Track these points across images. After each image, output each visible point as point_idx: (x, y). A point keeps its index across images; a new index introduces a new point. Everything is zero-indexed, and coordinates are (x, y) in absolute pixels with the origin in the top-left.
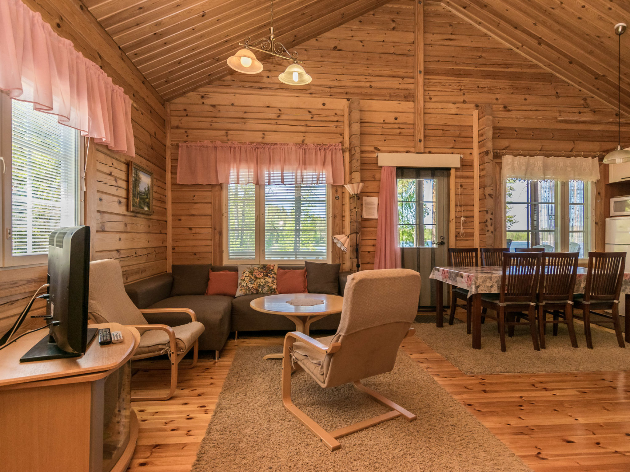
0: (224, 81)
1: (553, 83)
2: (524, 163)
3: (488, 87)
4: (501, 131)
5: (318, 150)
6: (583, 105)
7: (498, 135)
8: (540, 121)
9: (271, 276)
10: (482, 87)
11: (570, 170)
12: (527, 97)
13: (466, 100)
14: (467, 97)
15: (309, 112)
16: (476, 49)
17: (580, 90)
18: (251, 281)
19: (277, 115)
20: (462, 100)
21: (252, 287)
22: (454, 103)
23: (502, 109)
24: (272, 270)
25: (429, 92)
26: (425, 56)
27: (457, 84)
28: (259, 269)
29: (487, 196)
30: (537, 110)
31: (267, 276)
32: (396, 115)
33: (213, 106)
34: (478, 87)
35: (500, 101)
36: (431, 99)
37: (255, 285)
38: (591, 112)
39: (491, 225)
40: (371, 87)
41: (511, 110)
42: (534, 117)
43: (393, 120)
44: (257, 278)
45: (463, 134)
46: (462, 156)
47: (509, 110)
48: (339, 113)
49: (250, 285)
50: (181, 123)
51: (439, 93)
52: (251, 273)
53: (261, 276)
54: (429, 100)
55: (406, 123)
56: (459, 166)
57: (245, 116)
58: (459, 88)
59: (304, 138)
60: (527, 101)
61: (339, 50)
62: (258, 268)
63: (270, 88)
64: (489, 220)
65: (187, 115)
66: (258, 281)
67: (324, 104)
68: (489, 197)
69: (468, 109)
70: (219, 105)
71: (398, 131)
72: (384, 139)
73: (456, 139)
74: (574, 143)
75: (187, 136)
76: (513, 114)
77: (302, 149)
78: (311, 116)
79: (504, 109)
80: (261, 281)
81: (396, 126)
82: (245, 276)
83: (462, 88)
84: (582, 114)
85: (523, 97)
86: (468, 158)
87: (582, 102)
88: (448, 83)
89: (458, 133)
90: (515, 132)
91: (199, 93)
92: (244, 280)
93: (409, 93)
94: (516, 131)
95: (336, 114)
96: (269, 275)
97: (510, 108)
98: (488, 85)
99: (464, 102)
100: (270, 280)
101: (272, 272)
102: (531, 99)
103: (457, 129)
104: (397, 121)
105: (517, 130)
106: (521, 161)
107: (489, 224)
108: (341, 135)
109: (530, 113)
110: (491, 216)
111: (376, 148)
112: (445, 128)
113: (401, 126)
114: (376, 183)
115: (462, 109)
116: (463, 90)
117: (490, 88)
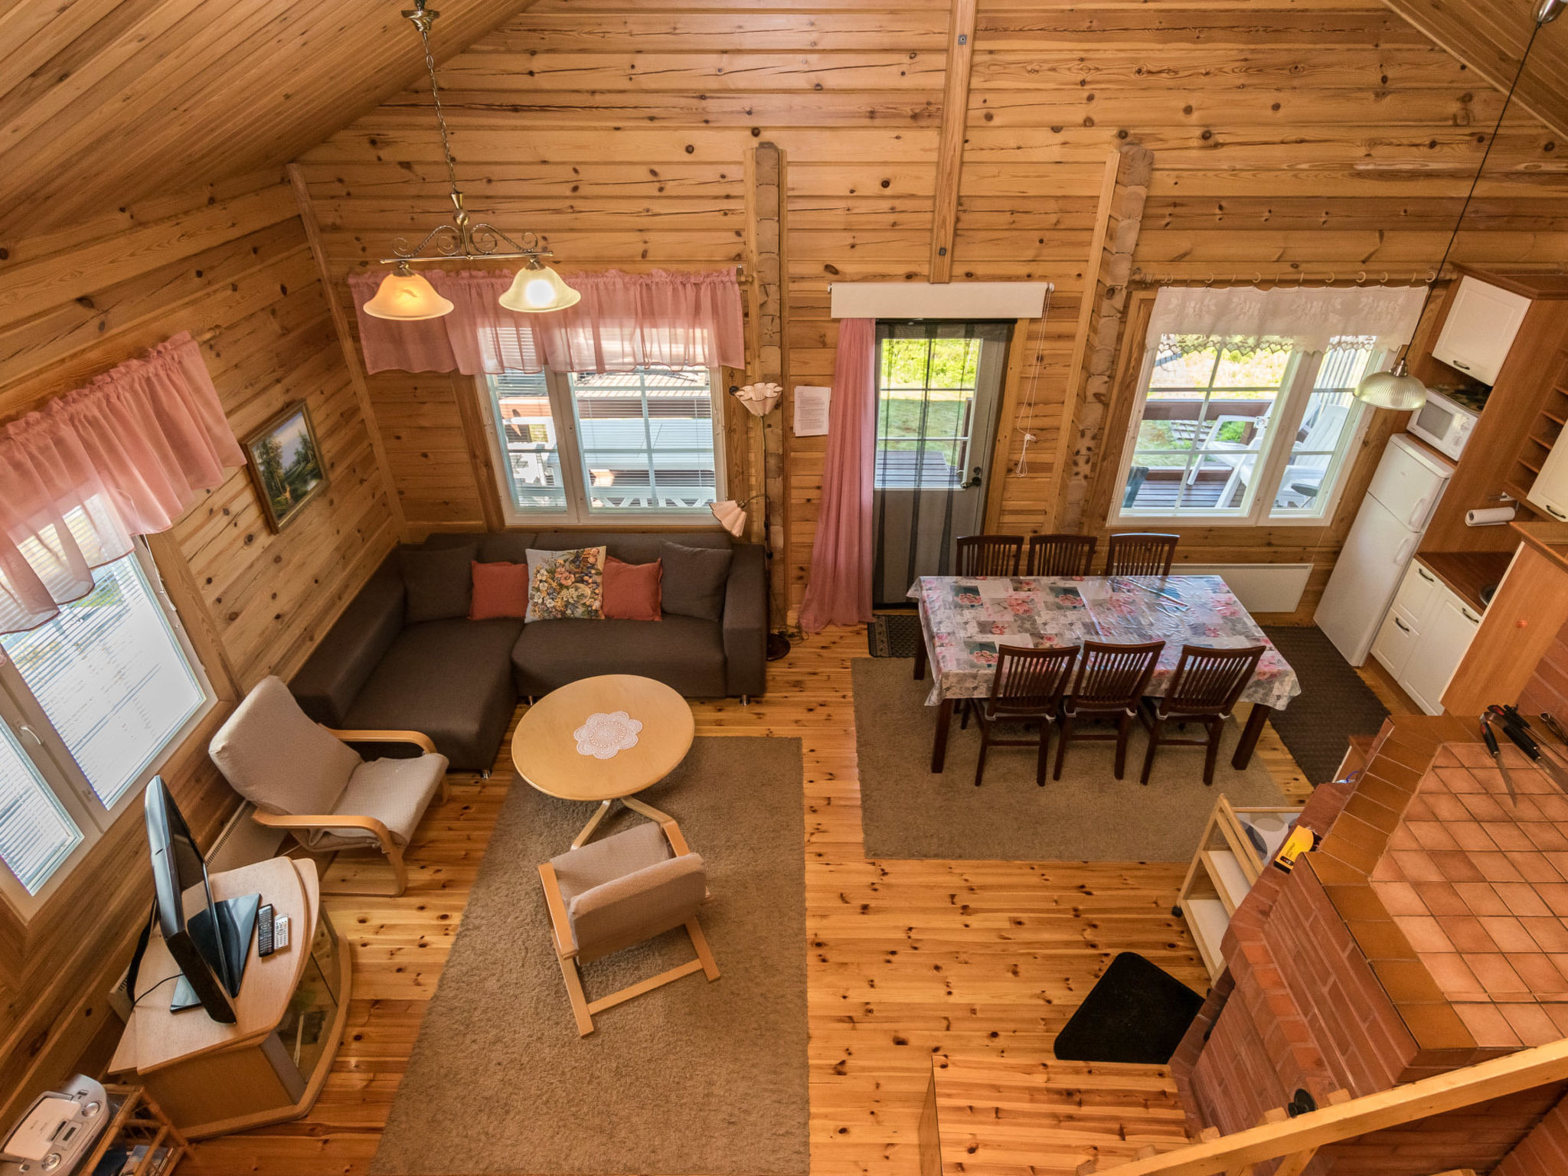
0: (417, 92)
1: (1383, 46)
2: (1213, 308)
3: (1169, 71)
4: (1178, 210)
5: (680, 287)
6: (1455, 117)
7: (1168, 220)
8: (1302, 175)
9: (590, 581)
10: (1150, 72)
11: (1335, 321)
12: (1281, 97)
13: (1095, 118)
14: (1100, 107)
15: (653, 173)
17: (1463, 67)
18: (553, 593)
19: (572, 185)
20: (1080, 119)
21: (554, 607)
22: (1056, 129)
23: (1195, 143)
24: (593, 566)
25: (987, 96)
27: (1075, 65)
28: (567, 564)
29: (1090, 398)
30: (1302, 141)
31: (582, 581)
32: (886, 173)
33: (406, 165)
34: (1139, 71)
35: (1195, 116)
36: (989, 117)
37: (559, 604)
38: (1467, 142)
39: (1087, 461)
40: (818, 88)
41: (1223, 145)
42: (1284, 166)
43: (875, 188)
44: (561, 586)
45: (1069, 221)
46: (1052, 287)
47: (1217, 145)
48: (731, 172)
49: (550, 603)
50: (341, 217)
51: (1019, 99)
52: (552, 572)
53: (569, 582)
54: (983, 122)
55: (912, 196)
56: (1038, 314)
57: (490, 190)
58: (1080, 78)
59: (645, 246)
60: (1281, 112)
62: (565, 561)
63: (543, 108)
64: (1084, 451)
65: (349, 194)
66: (564, 592)
67: (690, 149)
68: (1094, 400)
69: (1095, 145)
70: (420, 163)
71: (892, 218)
72: (851, 241)
73: (1047, 235)
74: (1382, 236)
75: (364, 249)
76: (1224, 158)
77: (641, 285)
78: (657, 185)
79: (1201, 142)
80: (569, 594)
81: (885, 205)
82: (541, 581)
83: (1088, 79)
84: (1438, 148)
85: (1270, 98)
86: (1070, 287)
87: (1454, 107)
88: (1045, 61)
89: (1053, 218)
90: (1217, 211)
91: (362, 132)
92: (538, 590)
93: (929, 103)
94: (1221, 208)
95: (723, 177)
96: (586, 578)
97: (1220, 139)
98: (1171, 65)
99: (1088, 122)
100: (588, 591)
101: (593, 572)
102: (1296, 104)
103: (1052, 205)
104: (888, 191)
105: (1224, 204)
106: (1206, 302)
107: (1081, 460)
108: (738, 234)
109: (1279, 151)
110: (1091, 444)
111: (830, 269)
112: (1018, 205)
113: (898, 204)
114: (826, 355)
115: (1078, 145)
116: (1090, 83)
117: (1176, 72)
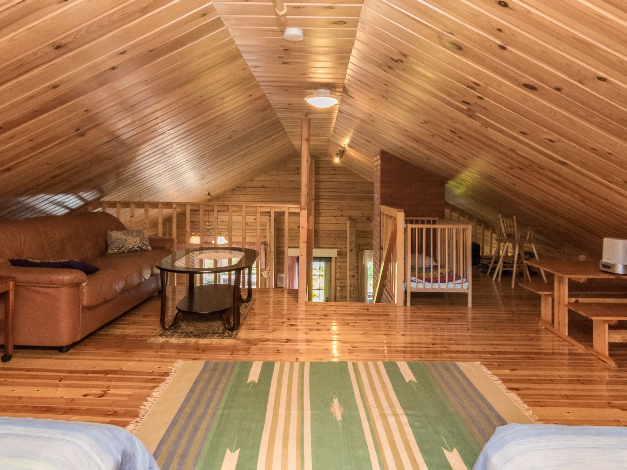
3: (357, 206)
10: (353, 206)
14: (344, 213)
15: (246, 224)
16: (350, 182)
20: (340, 215)
22: (335, 217)
23: (366, 220)
25: (319, 211)
26: (315, 188)
27: (338, 205)
34: (351, 206)
35: (365, 215)
39: (354, 294)
45: (341, 235)
46: (339, 250)
47: (371, 220)
48: (264, 224)
56: (336, 256)
58: (339, 207)
61: (265, 188)
64: (352, 291)
67: (255, 219)
68: (352, 277)
69: (344, 220)
72: (291, 239)
73: (337, 239)
86: (344, 250)
88: (331, 204)
89: (337, 235)
99: (342, 216)
103: (336, 232)
107: (352, 293)
108: (265, 237)
110: (353, 289)
112: (329, 232)
115: (340, 220)
116: (341, 208)
117: (359, 207)
